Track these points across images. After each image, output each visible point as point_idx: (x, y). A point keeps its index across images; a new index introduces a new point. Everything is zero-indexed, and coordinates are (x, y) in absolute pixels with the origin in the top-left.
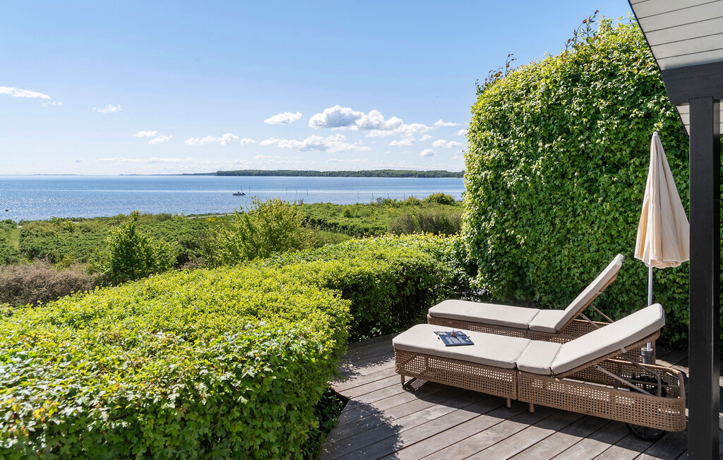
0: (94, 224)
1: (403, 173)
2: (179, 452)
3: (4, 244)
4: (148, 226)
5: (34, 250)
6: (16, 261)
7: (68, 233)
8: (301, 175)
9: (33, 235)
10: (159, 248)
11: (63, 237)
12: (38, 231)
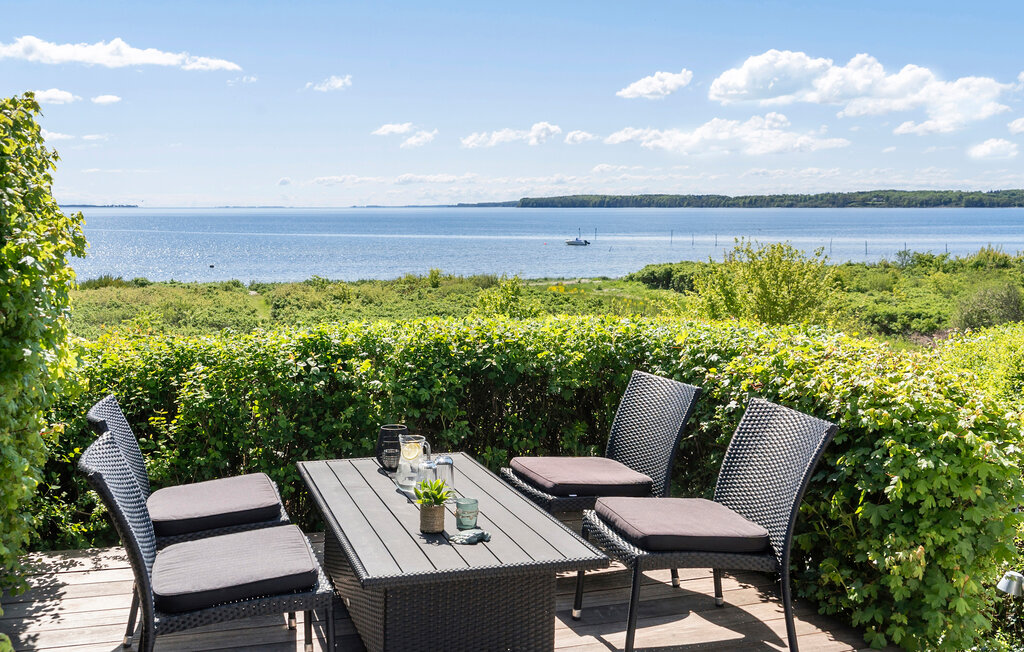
1: (926, 197)
8: (688, 205)
9: (293, 305)
12: (298, 300)
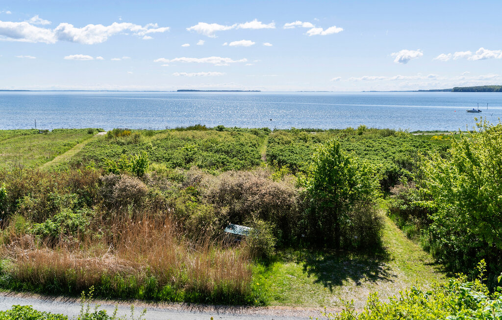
4: (370, 141)
5: (273, 156)
6: (258, 164)
7: (302, 142)
9: (276, 142)
10: (362, 169)
12: (280, 139)
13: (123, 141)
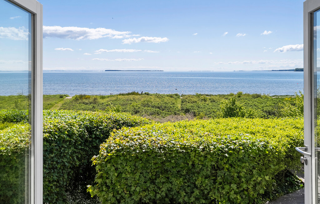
0: (217, 98)
2: (203, 168)
3: (174, 105)
4: (246, 101)
5: (187, 109)
6: (179, 114)
7: (203, 102)
9: (187, 102)
11: (201, 104)
12: (189, 100)
13: (87, 102)
